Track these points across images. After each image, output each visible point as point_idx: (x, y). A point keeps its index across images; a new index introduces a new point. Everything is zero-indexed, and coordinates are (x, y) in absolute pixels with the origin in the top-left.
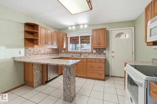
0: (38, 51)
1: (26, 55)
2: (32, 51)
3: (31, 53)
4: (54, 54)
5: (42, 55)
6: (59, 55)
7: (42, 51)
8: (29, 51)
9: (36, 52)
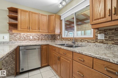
0: (25, 36)
1: (11, 40)
2: (18, 37)
3: (17, 39)
4: (47, 41)
5: (30, 40)
6: (55, 42)
7: (31, 37)
8: (15, 36)
9: (23, 37)
